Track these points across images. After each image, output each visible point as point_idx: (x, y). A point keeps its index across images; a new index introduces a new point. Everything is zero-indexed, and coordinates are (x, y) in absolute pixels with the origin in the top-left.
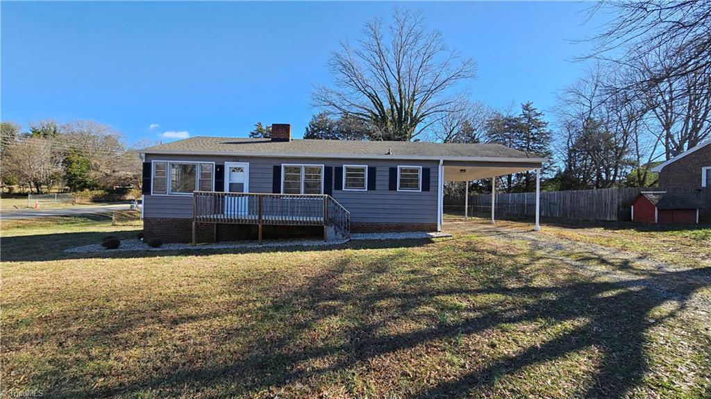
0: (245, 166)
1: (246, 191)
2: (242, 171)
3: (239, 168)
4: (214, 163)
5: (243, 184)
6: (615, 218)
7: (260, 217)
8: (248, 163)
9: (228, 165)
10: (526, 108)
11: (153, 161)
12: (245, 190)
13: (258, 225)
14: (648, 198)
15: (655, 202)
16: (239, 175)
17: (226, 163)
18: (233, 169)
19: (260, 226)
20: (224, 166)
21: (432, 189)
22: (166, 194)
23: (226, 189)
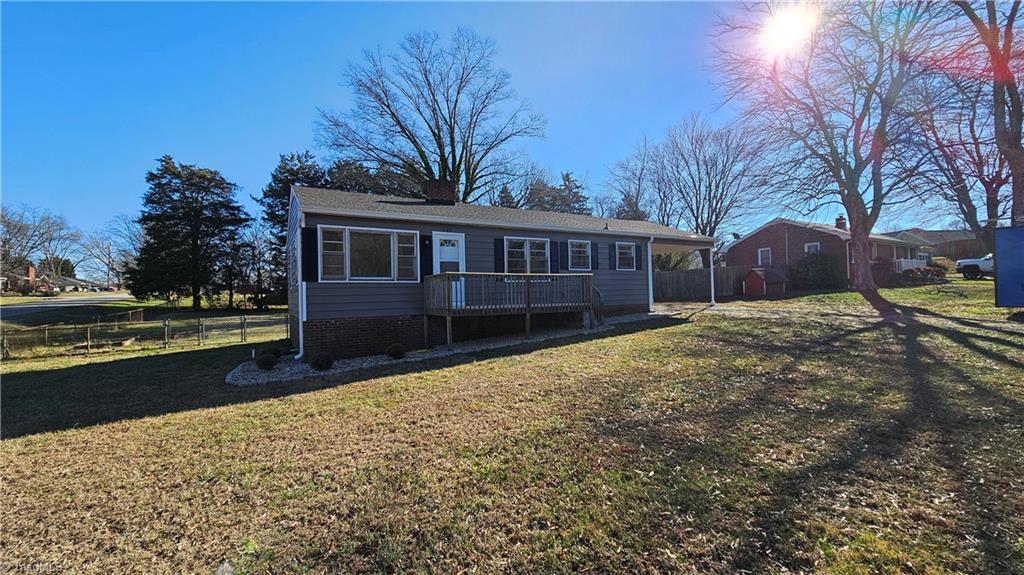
0: (460, 238)
1: (462, 270)
2: (453, 245)
3: (449, 241)
4: (418, 232)
5: (458, 263)
6: (731, 293)
7: (529, 305)
8: (463, 234)
9: (437, 236)
10: (566, 178)
11: (318, 226)
12: (460, 268)
13: (525, 315)
14: (757, 274)
15: (763, 277)
16: (450, 251)
17: (434, 233)
18: (444, 243)
19: (528, 316)
20: (430, 238)
21: (644, 267)
22: (345, 279)
23: (437, 270)
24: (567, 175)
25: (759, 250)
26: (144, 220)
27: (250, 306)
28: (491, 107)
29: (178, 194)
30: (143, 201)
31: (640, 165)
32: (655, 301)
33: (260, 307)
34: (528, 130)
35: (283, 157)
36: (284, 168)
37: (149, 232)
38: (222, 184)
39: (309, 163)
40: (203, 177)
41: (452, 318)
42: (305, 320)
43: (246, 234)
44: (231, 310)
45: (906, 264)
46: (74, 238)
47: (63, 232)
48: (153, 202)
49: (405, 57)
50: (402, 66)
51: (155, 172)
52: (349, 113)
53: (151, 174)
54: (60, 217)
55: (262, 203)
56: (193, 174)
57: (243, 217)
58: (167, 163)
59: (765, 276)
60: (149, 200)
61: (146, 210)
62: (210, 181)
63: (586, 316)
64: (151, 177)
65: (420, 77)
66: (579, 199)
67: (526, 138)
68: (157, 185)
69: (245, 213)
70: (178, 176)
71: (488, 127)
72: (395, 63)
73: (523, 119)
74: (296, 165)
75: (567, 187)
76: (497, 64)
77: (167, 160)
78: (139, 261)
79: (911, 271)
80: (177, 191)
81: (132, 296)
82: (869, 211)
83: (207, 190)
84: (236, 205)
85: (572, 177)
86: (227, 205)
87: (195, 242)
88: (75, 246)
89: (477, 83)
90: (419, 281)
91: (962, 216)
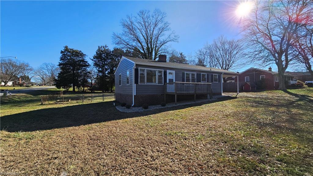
0: (174, 72)
2: (172, 74)
3: (171, 73)
4: (163, 70)
5: (173, 79)
6: (240, 90)
8: (175, 71)
9: (168, 71)
11: (139, 68)
12: (174, 81)
13: (194, 95)
14: (248, 84)
15: (250, 85)
16: (171, 76)
17: (167, 70)
18: (170, 73)
19: (195, 95)
20: (166, 72)
21: (220, 82)
22: (145, 83)
23: (168, 82)
24: (181, 53)
25: (245, 77)
26: (60, 65)
27: (89, 91)
28: (163, 33)
29: (69, 57)
30: (60, 59)
31: (205, 50)
32: (223, 92)
33: (92, 91)
34: (173, 40)
35: (99, 47)
36: (99, 50)
37: (61, 68)
38: (82, 55)
39: (107, 48)
40: (77, 52)
41: (177, 95)
42: (135, 95)
43: (88, 69)
44: (84, 92)
45: (292, 82)
46: (31, 70)
47: (28, 68)
48: (63, 60)
49: (138, 17)
50: (138, 20)
51: (63, 51)
52: (121, 33)
53: (62, 51)
54: (27, 63)
55: (92, 60)
56: (74, 51)
57: (88, 64)
58: (66, 48)
59: (251, 84)
60: (61, 59)
61: (61, 62)
62: (79, 53)
63: (208, 95)
64: (62, 52)
65: (143, 23)
66: (184, 60)
67: (172, 42)
68: (63, 55)
69: (88, 63)
70: (70, 52)
71: (161, 39)
72: (136, 19)
73: (172, 37)
74: (103, 49)
75: (181, 57)
76: (166, 20)
77: (66, 47)
78: (59, 77)
79: (294, 84)
80: (69, 56)
81: (56, 87)
82: (284, 66)
83: (78, 56)
84: (86, 61)
85: (183, 54)
86: (83, 61)
87: (74, 72)
88: (31, 72)
89: (160, 25)
90: (163, 84)
91: (306, 68)
